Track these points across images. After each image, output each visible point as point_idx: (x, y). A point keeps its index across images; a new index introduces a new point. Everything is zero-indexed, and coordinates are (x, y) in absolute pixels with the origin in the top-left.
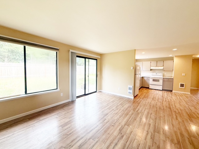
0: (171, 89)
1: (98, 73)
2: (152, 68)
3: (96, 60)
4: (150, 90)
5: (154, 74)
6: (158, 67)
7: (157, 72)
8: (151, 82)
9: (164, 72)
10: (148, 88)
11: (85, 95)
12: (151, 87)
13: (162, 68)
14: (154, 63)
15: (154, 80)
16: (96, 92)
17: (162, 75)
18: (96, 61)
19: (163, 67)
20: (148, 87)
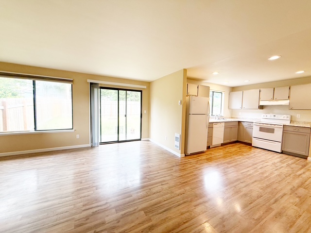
0: (304, 153)
1: (144, 112)
2: (262, 103)
3: (141, 91)
4: (253, 150)
5: (269, 116)
6: (276, 100)
7: (276, 111)
8: (255, 132)
9: (293, 113)
10: (250, 145)
11: (118, 142)
12: (255, 142)
13: (286, 102)
14: (267, 93)
15: (262, 129)
16: (140, 140)
17: (289, 119)
18: (140, 93)
19: (288, 101)
20: (249, 142)
